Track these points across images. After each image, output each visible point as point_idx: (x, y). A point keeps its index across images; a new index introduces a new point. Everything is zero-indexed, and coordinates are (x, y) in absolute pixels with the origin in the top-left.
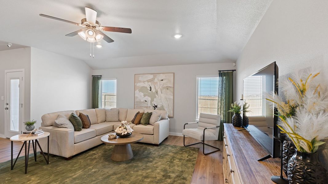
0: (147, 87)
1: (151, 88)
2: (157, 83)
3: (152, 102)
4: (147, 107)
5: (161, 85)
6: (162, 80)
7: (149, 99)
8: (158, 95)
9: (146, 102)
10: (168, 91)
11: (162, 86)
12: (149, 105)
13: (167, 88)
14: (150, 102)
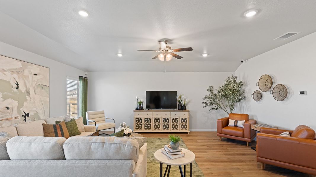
0: (9, 82)
1: (17, 84)
2: (28, 77)
3: (21, 109)
4: (11, 119)
5: (34, 81)
6: (36, 75)
7: (16, 103)
8: (30, 97)
9: (9, 111)
10: (43, 91)
11: (35, 83)
12: (15, 114)
13: (43, 86)
14: (16, 109)
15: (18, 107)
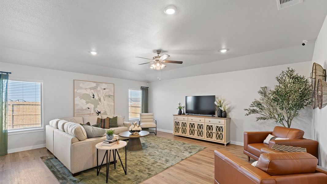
0: (89, 94)
1: (94, 95)
2: (100, 91)
3: (96, 109)
4: (90, 114)
5: (104, 93)
6: (105, 89)
7: (93, 106)
8: (101, 102)
9: (89, 110)
10: (109, 98)
11: (104, 94)
12: (92, 111)
13: (109, 96)
14: (93, 109)
15: (94, 108)
